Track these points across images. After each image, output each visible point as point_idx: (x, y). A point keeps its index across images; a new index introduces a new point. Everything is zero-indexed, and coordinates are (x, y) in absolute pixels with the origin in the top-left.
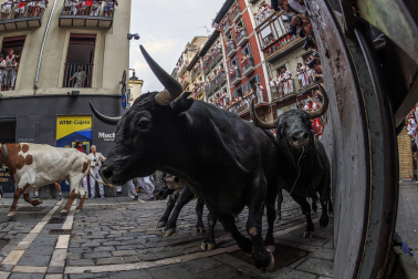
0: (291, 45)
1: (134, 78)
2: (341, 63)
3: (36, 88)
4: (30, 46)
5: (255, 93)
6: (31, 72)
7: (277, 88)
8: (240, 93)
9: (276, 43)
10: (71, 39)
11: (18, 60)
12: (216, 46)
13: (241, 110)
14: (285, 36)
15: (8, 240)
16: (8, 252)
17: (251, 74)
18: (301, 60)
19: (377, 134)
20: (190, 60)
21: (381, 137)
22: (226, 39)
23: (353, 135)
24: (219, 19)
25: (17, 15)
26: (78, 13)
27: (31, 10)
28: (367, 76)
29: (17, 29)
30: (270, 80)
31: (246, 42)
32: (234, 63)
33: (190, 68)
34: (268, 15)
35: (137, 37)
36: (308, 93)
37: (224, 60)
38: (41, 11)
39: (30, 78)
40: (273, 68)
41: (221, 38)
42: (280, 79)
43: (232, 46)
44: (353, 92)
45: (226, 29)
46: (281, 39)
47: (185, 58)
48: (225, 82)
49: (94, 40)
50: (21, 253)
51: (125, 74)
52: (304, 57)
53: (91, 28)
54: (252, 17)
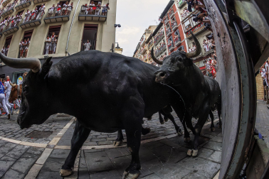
0: (200, 30)
1: (118, 47)
2: (226, 39)
3: (66, 53)
4: (63, 31)
6: (64, 44)
9: (192, 29)
10: (85, 27)
11: (57, 38)
12: (161, 31)
14: (197, 26)
15: (52, 132)
16: (52, 138)
17: (180, 45)
18: (205, 38)
19: (245, 77)
20: (147, 38)
21: (247, 78)
22: (166, 27)
23: (232, 77)
24: (162, 17)
25: (57, 14)
26: (88, 13)
27: (64, 12)
28: (240, 46)
29: (57, 22)
30: (189, 48)
31: (177, 28)
33: (147, 42)
34: (188, 15)
35: (119, 26)
36: (210, 55)
37: (165, 38)
38: (69, 12)
39: (63, 47)
40: (191, 42)
41: (163, 26)
43: (169, 31)
44: (232, 55)
45: (166, 22)
46: (195, 27)
47: (144, 37)
48: (165, 50)
49: (97, 27)
50: (59, 139)
51: (113, 46)
52: (207, 36)
53: (95, 21)
54: (179, 15)
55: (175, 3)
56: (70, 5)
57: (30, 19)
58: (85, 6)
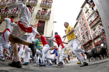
0: (96, 22)
5: (88, 37)
7: (94, 35)
8: (84, 38)
9: (93, 22)
10: (39, 22)
12: (77, 26)
13: (85, 42)
14: (95, 20)
17: (87, 32)
18: (99, 26)
22: (80, 24)
26: (41, 15)
31: (85, 24)
32: (82, 30)
34: (90, 15)
35: (56, 22)
37: (79, 30)
38: (32, 13)
40: (92, 29)
41: (78, 24)
42: (94, 32)
43: (81, 26)
45: (79, 21)
46: (94, 21)
48: (80, 36)
49: (45, 22)
52: (100, 25)
53: (44, 19)
54: (86, 17)
55: (83, 10)
56: (32, 9)
57: (13, 12)
58: (40, 11)
